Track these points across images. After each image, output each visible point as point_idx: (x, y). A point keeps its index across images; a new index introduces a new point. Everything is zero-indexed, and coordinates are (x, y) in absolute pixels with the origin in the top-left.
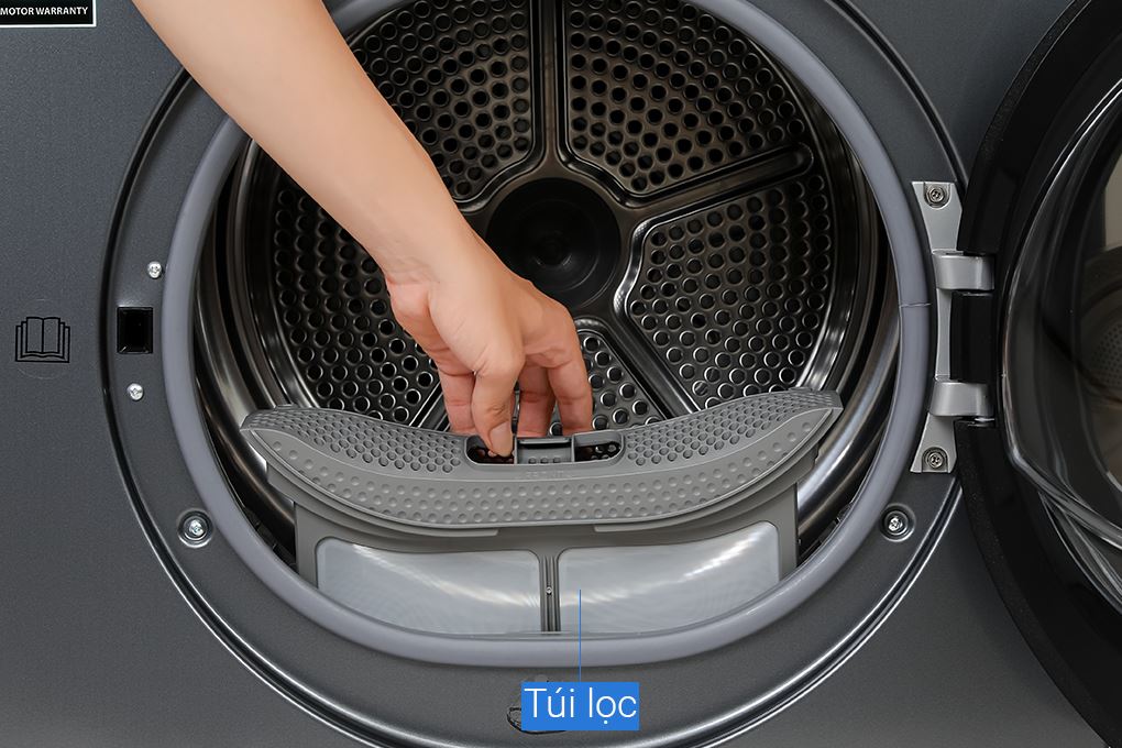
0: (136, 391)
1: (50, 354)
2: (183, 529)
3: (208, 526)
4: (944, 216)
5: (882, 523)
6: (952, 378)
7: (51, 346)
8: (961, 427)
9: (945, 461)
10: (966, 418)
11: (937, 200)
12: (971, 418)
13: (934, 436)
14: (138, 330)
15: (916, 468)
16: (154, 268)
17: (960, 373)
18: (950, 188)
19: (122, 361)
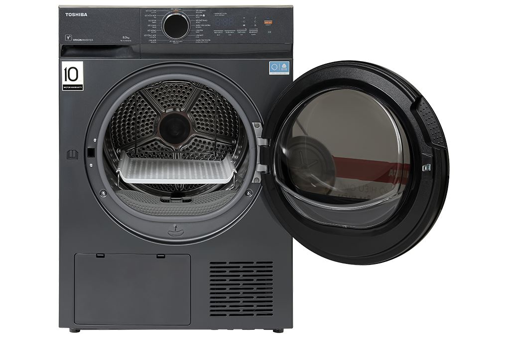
0: (91, 165)
1: (74, 158)
2: (101, 194)
3: (106, 193)
4: (259, 130)
5: (246, 193)
6: (260, 163)
7: (74, 156)
8: (262, 173)
9: (259, 181)
10: (263, 172)
11: (257, 126)
12: (264, 172)
13: (257, 175)
14: (91, 153)
15: (253, 182)
16: (95, 140)
17: (262, 163)
18: (260, 124)
19: (89, 159)
